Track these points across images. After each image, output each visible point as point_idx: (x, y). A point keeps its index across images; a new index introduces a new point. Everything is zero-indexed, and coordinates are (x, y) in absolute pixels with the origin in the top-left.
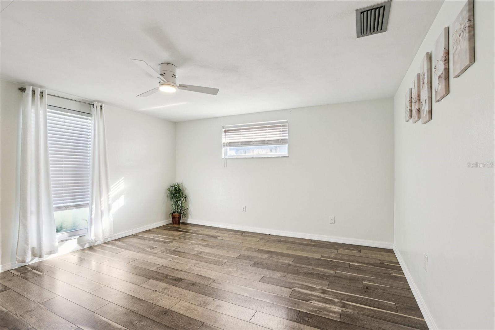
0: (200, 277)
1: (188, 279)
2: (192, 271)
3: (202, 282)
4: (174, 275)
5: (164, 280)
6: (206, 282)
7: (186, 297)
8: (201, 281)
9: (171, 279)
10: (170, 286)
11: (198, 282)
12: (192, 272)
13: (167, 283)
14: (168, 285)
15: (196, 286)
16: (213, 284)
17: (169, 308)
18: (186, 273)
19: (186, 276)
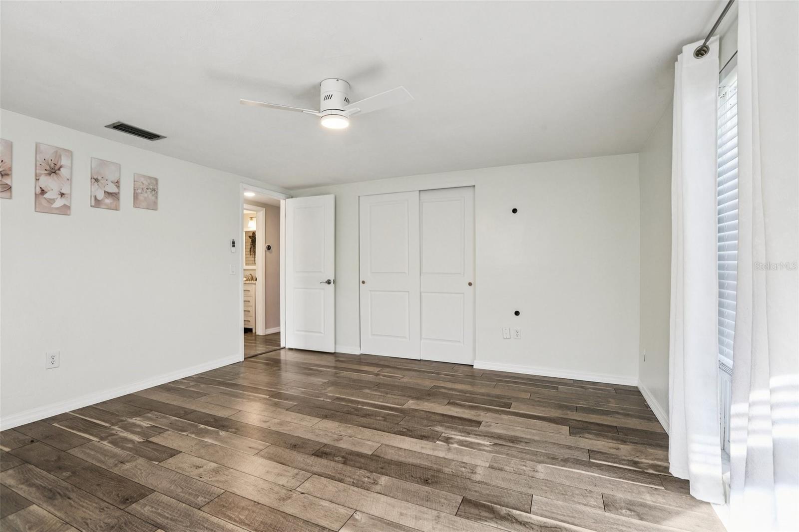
0: (283, 461)
1: (303, 456)
2: (297, 474)
3: (280, 451)
4: (333, 464)
5: (346, 454)
6: (273, 450)
7: (305, 430)
8: (281, 453)
9: (334, 455)
10: (332, 443)
11: (287, 450)
12: (296, 471)
13: (339, 449)
14: (336, 445)
15: (291, 444)
16: (261, 447)
17: (324, 420)
18: (308, 468)
19: (308, 461)
